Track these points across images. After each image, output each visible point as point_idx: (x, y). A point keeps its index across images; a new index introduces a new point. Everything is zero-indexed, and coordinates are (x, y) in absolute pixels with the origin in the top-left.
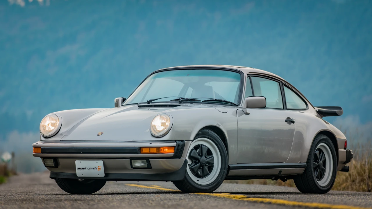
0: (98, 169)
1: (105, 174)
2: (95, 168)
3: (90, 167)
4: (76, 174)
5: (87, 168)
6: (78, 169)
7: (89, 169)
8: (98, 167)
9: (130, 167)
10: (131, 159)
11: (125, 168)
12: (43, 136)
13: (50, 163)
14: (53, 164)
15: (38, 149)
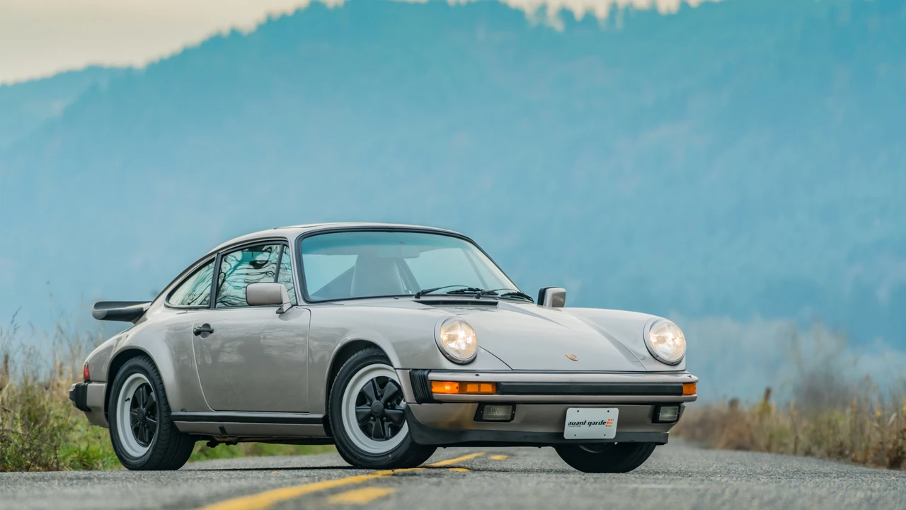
0: (606, 424)
1: (617, 433)
2: (603, 423)
3: (593, 421)
4: (562, 434)
5: (587, 424)
6: (571, 423)
7: (590, 424)
8: (607, 421)
9: (649, 421)
10: (657, 406)
11: (641, 423)
12: (451, 360)
13: (500, 412)
14: (509, 415)
15: (479, 387)
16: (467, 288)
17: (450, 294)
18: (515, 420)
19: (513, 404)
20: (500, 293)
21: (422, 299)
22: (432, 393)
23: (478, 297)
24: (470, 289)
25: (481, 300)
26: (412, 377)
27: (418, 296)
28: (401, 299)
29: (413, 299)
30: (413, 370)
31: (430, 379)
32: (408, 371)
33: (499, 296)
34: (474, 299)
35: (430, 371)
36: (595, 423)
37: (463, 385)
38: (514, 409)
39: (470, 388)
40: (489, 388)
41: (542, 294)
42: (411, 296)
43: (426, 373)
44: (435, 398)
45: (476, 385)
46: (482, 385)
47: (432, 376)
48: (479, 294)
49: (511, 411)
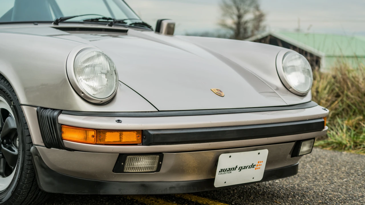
0: (255, 167)
3: (243, 166)
5: (237, 169)
6: (222, 170)
7: (241, 169)
9: (289, 156)
10: (298, 142)
12: (86, 99)
13: (143, 163)
14: (156, 166)
15: (121, 135)
16: (101, 17)
17: (86, 21)
18: (162, 170)
19: (161, 155)
20: (129, 22)
21: (61, 25)
22: (62, 139)
23: (111, 25)
24: (104, 18)
25: (113, 27)
26: (40, 118)
27: (57, 22)
28: (40, 26)
29: (52, 25)
30: (42, 108)
31: (60, 122)
32: (36, 109)
33: (128, 24)
34: (107, 27)
35: (61, 112)
36: (245, 167)
37: (100, 132)
38: (161, 159)
39: (110, 137)
40: (133, 138)
41: (159, 24)
42: (50, 22)
43: (56, 113)
44: (66, 146)
45: (117, 134)
46: (124, 133)
47: (63, 118)
48: (111, 23)
49: (157, 161)
